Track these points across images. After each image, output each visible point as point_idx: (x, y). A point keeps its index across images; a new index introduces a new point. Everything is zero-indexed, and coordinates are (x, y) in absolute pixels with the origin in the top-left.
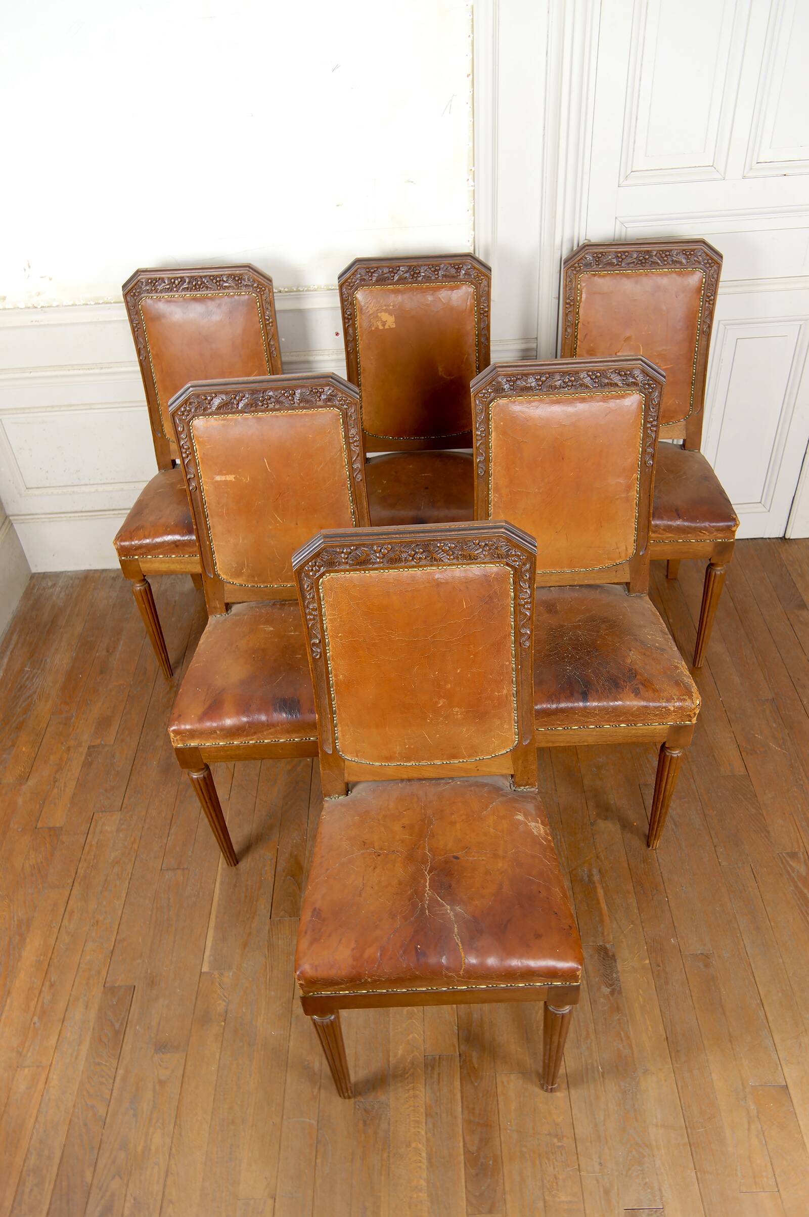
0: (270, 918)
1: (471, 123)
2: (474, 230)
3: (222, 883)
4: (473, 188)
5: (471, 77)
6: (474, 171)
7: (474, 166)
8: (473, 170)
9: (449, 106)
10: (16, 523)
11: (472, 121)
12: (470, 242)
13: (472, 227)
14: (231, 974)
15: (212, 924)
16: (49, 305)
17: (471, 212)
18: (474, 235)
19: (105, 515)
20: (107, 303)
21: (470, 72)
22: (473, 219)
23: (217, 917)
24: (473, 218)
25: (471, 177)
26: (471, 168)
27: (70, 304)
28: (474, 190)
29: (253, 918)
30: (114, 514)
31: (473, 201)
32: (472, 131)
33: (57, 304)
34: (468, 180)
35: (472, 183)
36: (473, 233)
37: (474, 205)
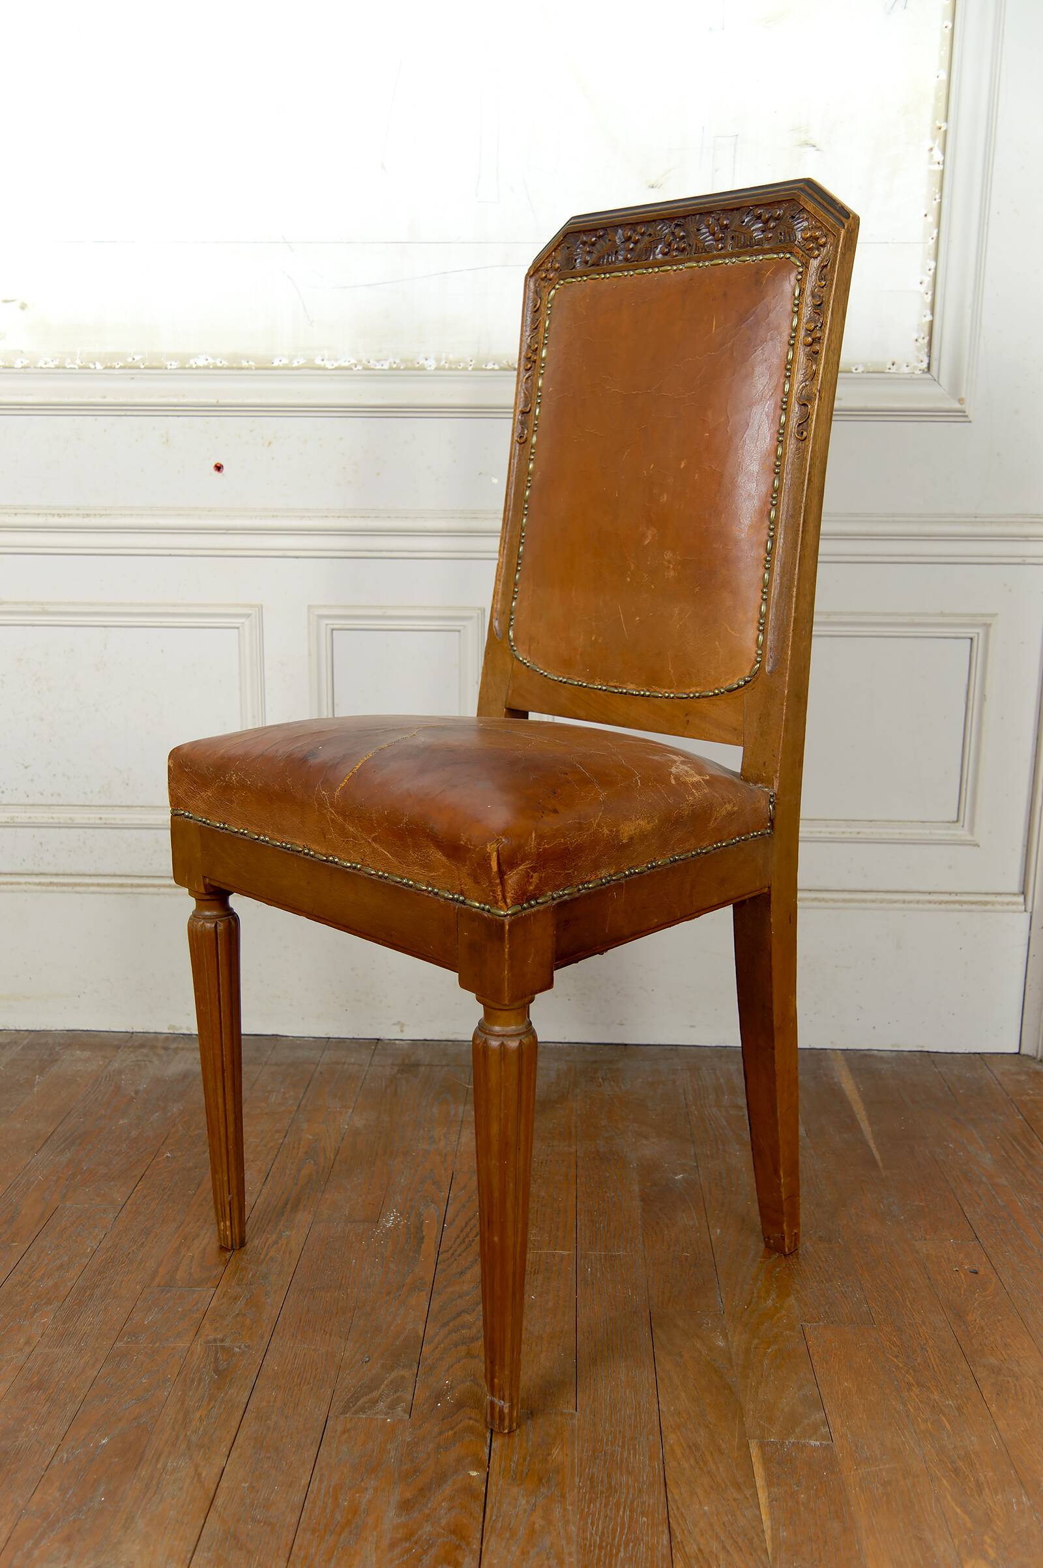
1: (947, 31)
2: (936, 259)
4: (941, 167)
6: (946, 131)
7: (946, 120)
8: (943, 129)
11: (950, 26)
12: (925, 284)
13: (932, 252)
16: (7, 365)
17: (931, 219)
18: (936, 269)
20: (130, 368)
22: (935, 235)
24: (935, 231)
25: (939, 141)
26: (938, 124)
27: (52, 365)
28: (943, 172)
31: (938, 196)
32: (947, 48)
33: (26, 362)
34: (931, 149)
35: (938, 156)
36: (932, 265)
37: (940, 203)
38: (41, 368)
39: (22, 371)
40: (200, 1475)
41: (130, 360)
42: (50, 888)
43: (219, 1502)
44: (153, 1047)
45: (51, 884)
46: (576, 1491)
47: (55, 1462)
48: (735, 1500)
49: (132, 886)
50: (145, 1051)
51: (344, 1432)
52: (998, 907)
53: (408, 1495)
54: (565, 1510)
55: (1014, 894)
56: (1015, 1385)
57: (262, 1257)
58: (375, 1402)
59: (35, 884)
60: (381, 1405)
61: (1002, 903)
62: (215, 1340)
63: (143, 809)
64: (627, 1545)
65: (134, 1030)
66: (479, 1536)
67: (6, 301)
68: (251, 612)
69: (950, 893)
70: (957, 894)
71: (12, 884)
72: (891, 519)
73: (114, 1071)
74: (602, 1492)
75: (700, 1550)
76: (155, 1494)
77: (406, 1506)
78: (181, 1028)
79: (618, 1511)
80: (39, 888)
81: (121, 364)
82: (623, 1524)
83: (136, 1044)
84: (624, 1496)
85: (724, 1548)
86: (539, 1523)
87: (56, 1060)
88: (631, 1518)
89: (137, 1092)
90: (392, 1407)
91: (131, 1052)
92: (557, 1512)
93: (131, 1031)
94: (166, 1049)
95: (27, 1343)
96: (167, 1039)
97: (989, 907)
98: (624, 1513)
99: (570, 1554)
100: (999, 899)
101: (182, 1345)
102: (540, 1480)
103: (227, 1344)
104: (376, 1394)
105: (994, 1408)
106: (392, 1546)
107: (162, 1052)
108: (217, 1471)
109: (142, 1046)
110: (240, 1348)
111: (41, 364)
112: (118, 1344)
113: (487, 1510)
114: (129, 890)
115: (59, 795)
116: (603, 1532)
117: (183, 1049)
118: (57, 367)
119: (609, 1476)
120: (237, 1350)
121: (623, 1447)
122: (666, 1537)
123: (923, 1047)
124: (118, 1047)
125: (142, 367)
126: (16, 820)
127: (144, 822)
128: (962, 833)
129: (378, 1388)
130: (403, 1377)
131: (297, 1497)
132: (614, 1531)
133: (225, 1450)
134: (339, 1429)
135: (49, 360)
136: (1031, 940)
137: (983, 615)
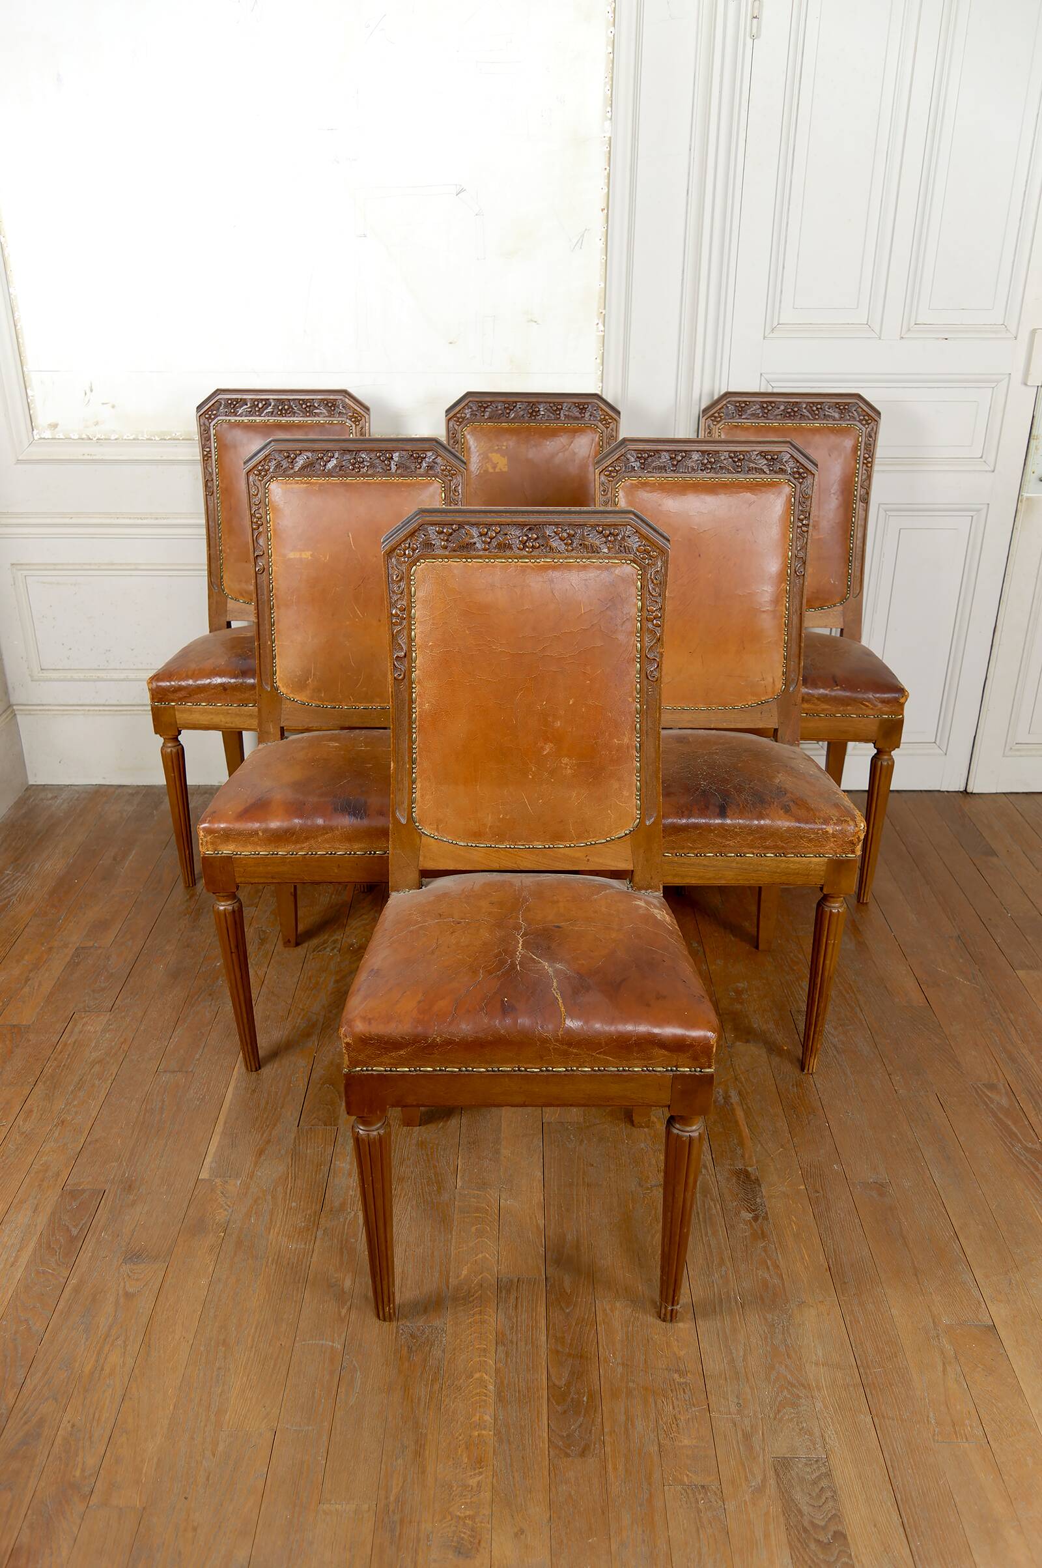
0: (298, 1126)
1: (604, 261)
2: (602, 382)
3: (236, 1088)
4: (603, 333)
5: (606, 211)
6: (604, 315)
7: (605, 309)
8: (603, 313)
9: (580, 242)
10: (19, 714)
11: (605, 259)
14: (239, 1183)
15: (219, 1129)
16: (107, 437)
17: (599, 361)
18: (602, 387)
19: (133, 710)
20: (174, 439)
21: (604, 205)
22: (601, 369)
23: (225, 1123)
24: (601, 367)
25: (601, 320)
26: (601, 311)
27: (131, 438)
28: (604, 336)
29: (275, 1125)
31: (602, 349)
32: (604, 270)
33: (117, 437)
34: (598, 324)
35: (602, 328)
36: (601, 385)
37: (603, 353)
38: (125, 440)
39: (115, 441)
40: (257, 975)
41: (174, 435)
43: (266, 982)
47: (201, 971)
50: (207, 795)
51: (313, 959)
53: (338, 978)
58: (325, 948)
59: (141, 710)
60: (328, 949)
62: (258, 927)
67: (103, 404)
71: (130, 711)
80: (144, 712)
81: (169, 437)
87: (162, 802)
90: (333, 949)
95: (180, 930)
103: (263, 929)
104: (326, 945)
106: (331, 994)
109: (205, 793)
111: (125, 437)
115: (151, 664)
118: (134, 439)
125: (181, 438)
126: (129, 678)
129: (327, 943)
130: (337, 939)
131: (296, 980)
133: (266, 966)
134: (311, 958)
135: (129, 435)
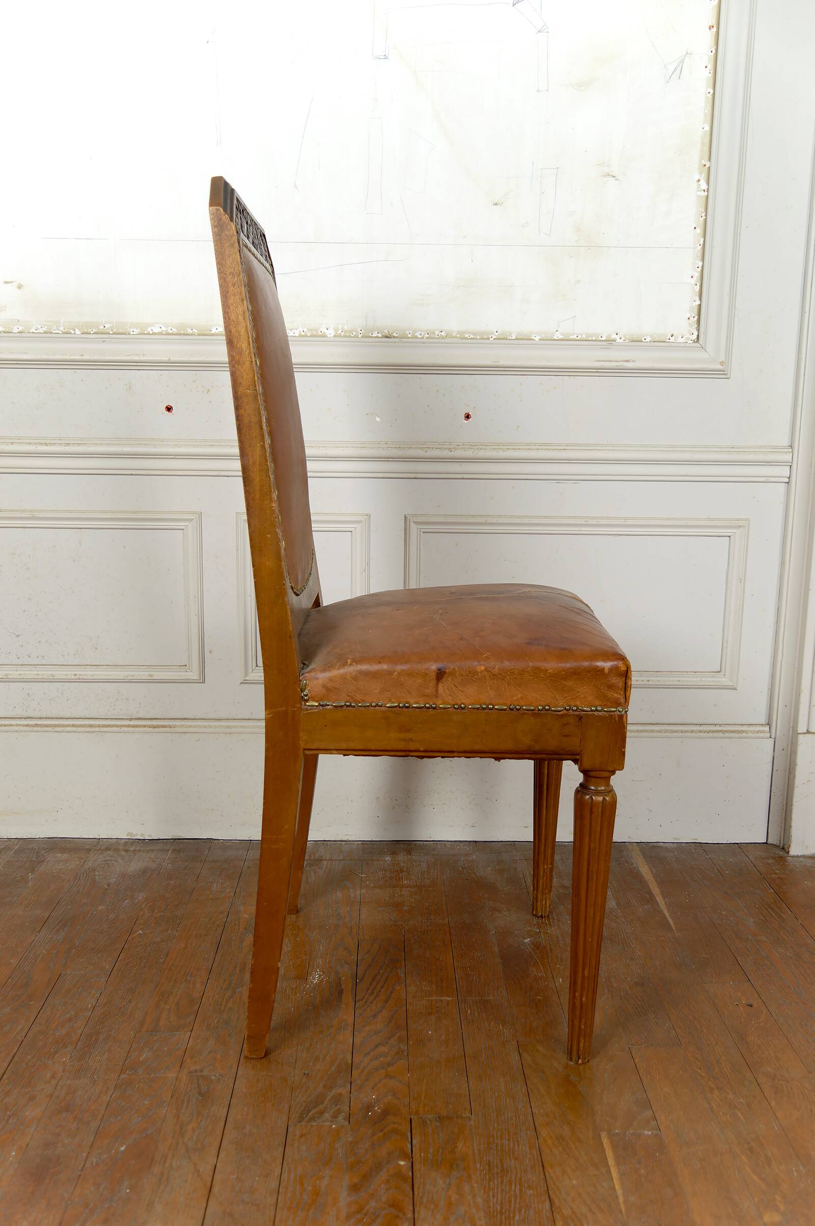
1: (710, 96)
2: (703, 260)
4: (706, 194)
5: (715, 29)
6: (709, 168)
7: (710, 160)
8: (707, 166)
9: (678, 71)
11: (712, 92)
12: (695, 278)
13: (700, 255)
16: (7, 330)
17: (699, 231)
18: (703, 267)
21: (713, 22)
22: (702, 243)
24: (702, 240)
25: (704, 175)
26: (704, 163)
27: (41, 331)
28: (707, 197)
30: (27, 725)
31: (703, 215)
32: (709, 108)
33: (21, 329)
34: (699, 180)
35: (704, 186)
36: (700, 264)
37: (706, 220)
38: (33, 333)
39: (19, 335)
40: (198, 1171)
41: (102, 327)
42: (36, 729)
43: (216, 1189)
44: (116, 850)
45: (36, 725)
46: (478, 1173)
47: (88, 1165)
48: (595, 1176)
49: (99, 726)
51: (302, 1136)
52: (751, 735)
53: (356, 1180)
54: (472, 1187)
55: (762, 725)
56: (787, 1087)
57: (222, 1008)
58: (322, 1113)
59: (24, 726)
60: (327, 1115)
61: (754, 732)
62: (196, 1071)
63: (109, 667)
64: (520, 1211)
65: (100, 837)
66: (411, 1208)
67: (6, 282)
68: (193, 517)
69: (716, 725)
70: (720, 725)
72: (671, 449)
73: (89, 869)
74: (498, 1173)
75: (574, 1212)
76: (166, 1186)
77: (355, 1188)
78: (137, 835)
79: (511, 1187)
81: (94, 330)
82: (516, 1197)
83: (103, 847)
84: (514, 1175)
85: (591, 1210)
86: (454, 1197)
88: (521, 1191)
89: (109, 885)
90: (335, 1116)
91: (100, 854)
92: (467, 1188)
93: (98, 837)
94: (127, 851)
95: (53, 1077)
96: (126, 843)
97: (744, 735)
98: (515, 1188)
99: (480, 1219)
100: (751, 728)
101: (171, 1075)
102: (451, 1166)
103: (205, 1073)
104: (321, 1107)
105: (773, 1104)
106: (348, 1218)
107: (123, 853)
108: (211, 1167)
110: (215, 1076)
111: (33, 330)
112: (123, 1076)
113: (415, 1189)
114: (97, 729)
115: (43, 657)
116: (502, 1202)
117: (139, 851)
118: (45, 333)
119: (501, 1161)
120: (213, 1077)
121: (509, 1140)
122: (547, 1205)
123: (696, 840)
124: (89, 850)
125: (111, 332)
126: (10, 677)
127: (108, 677)
128: (725, 681)
129: (323, 1102)
130: (340, 1095)
131: (274, 1185)
132: (510, 1202)
133: (215, 1152)
134: (298, 1133)
135: (39, 327)
136: (775, 758)
137: (738, 520)
